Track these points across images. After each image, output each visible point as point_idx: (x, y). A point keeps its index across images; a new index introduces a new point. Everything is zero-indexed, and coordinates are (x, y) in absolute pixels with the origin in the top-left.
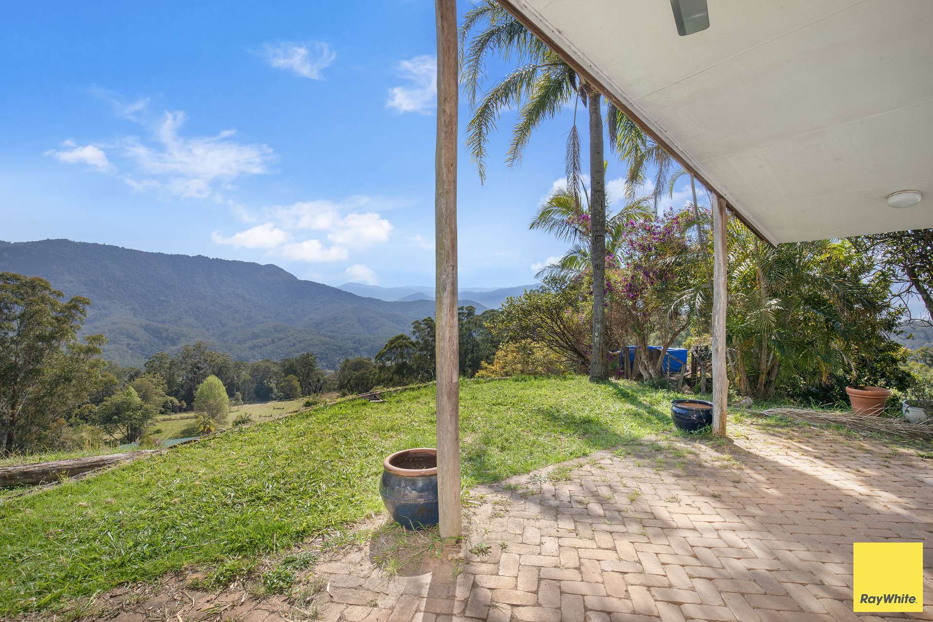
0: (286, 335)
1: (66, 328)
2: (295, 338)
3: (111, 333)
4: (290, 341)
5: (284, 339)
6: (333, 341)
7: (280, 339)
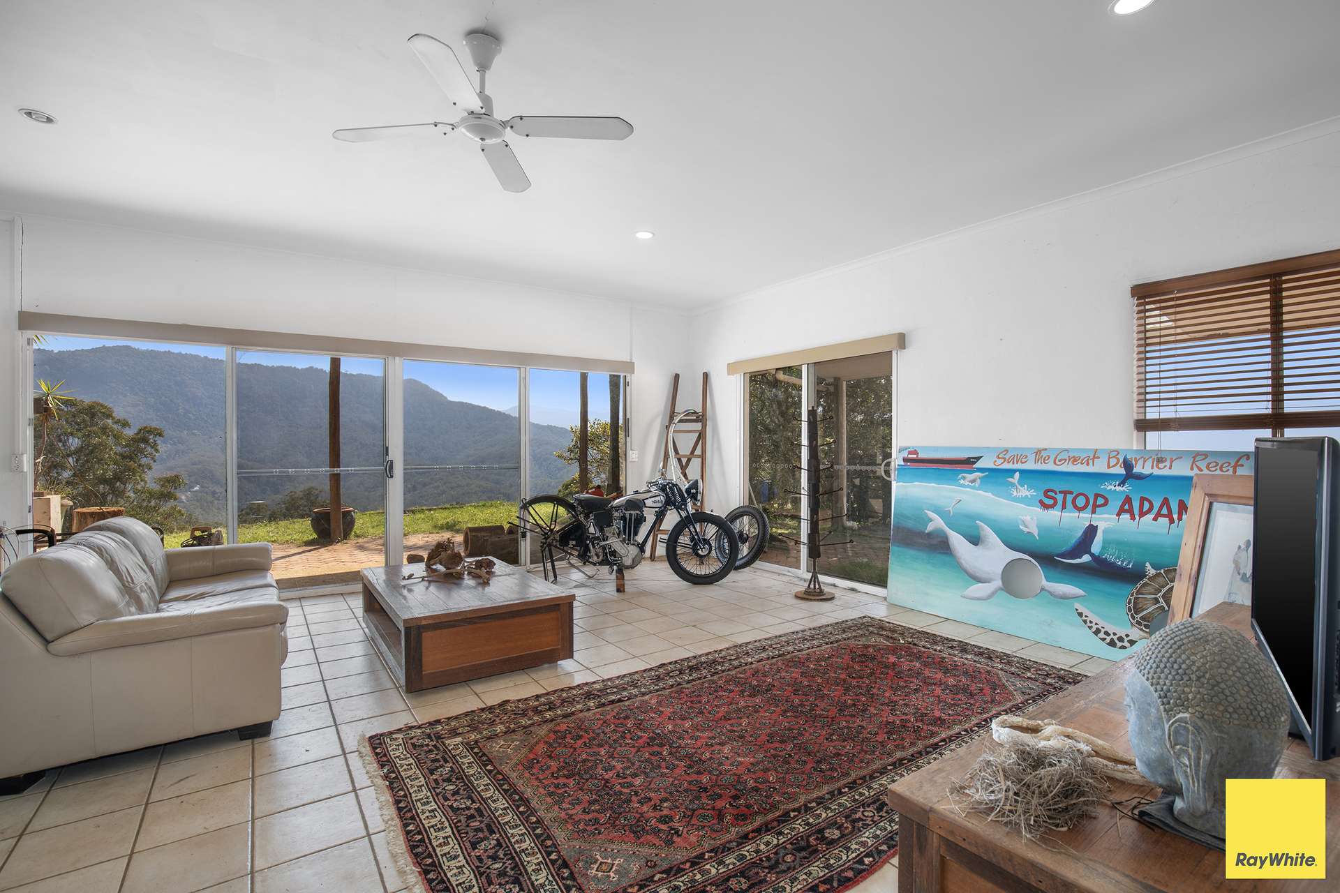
0: (432, 479)
1: (133, 467)
2: (445, 483)
3: (190, 476)
4: (438, 487)
5: (430, 484)
6: (498, 486)
7: (425, 485)
